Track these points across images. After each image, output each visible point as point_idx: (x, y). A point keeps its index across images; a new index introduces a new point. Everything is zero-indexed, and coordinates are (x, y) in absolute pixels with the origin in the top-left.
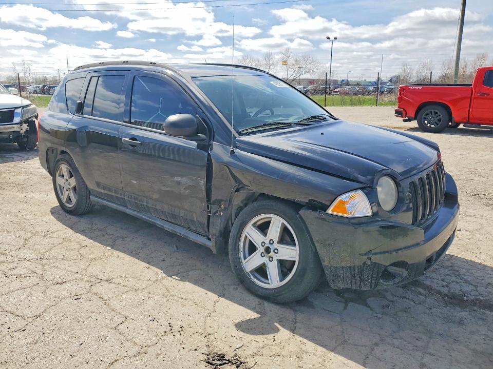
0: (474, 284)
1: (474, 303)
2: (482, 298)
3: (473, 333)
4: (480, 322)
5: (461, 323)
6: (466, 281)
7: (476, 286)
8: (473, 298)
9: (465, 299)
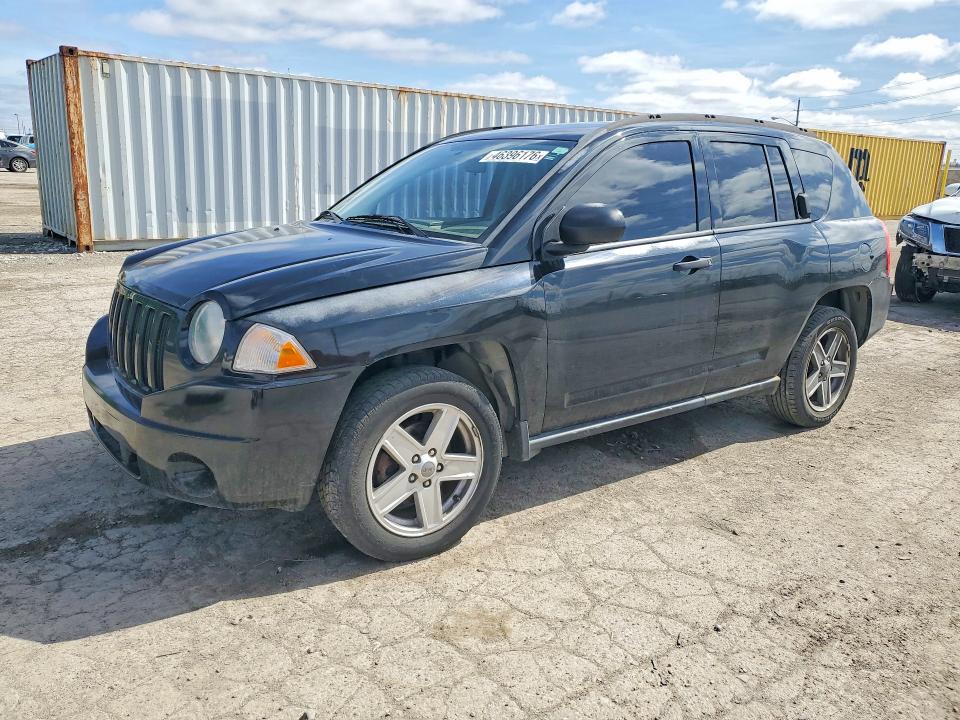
0: (86, 572)
1: (54, 542)
2: (50, 555)
3: (20, 505)
4: (21, 521)
5: (45, 507)
6: (100, 568)
7: (77, 569)
8: (61, 548)
9: (71, 540)
